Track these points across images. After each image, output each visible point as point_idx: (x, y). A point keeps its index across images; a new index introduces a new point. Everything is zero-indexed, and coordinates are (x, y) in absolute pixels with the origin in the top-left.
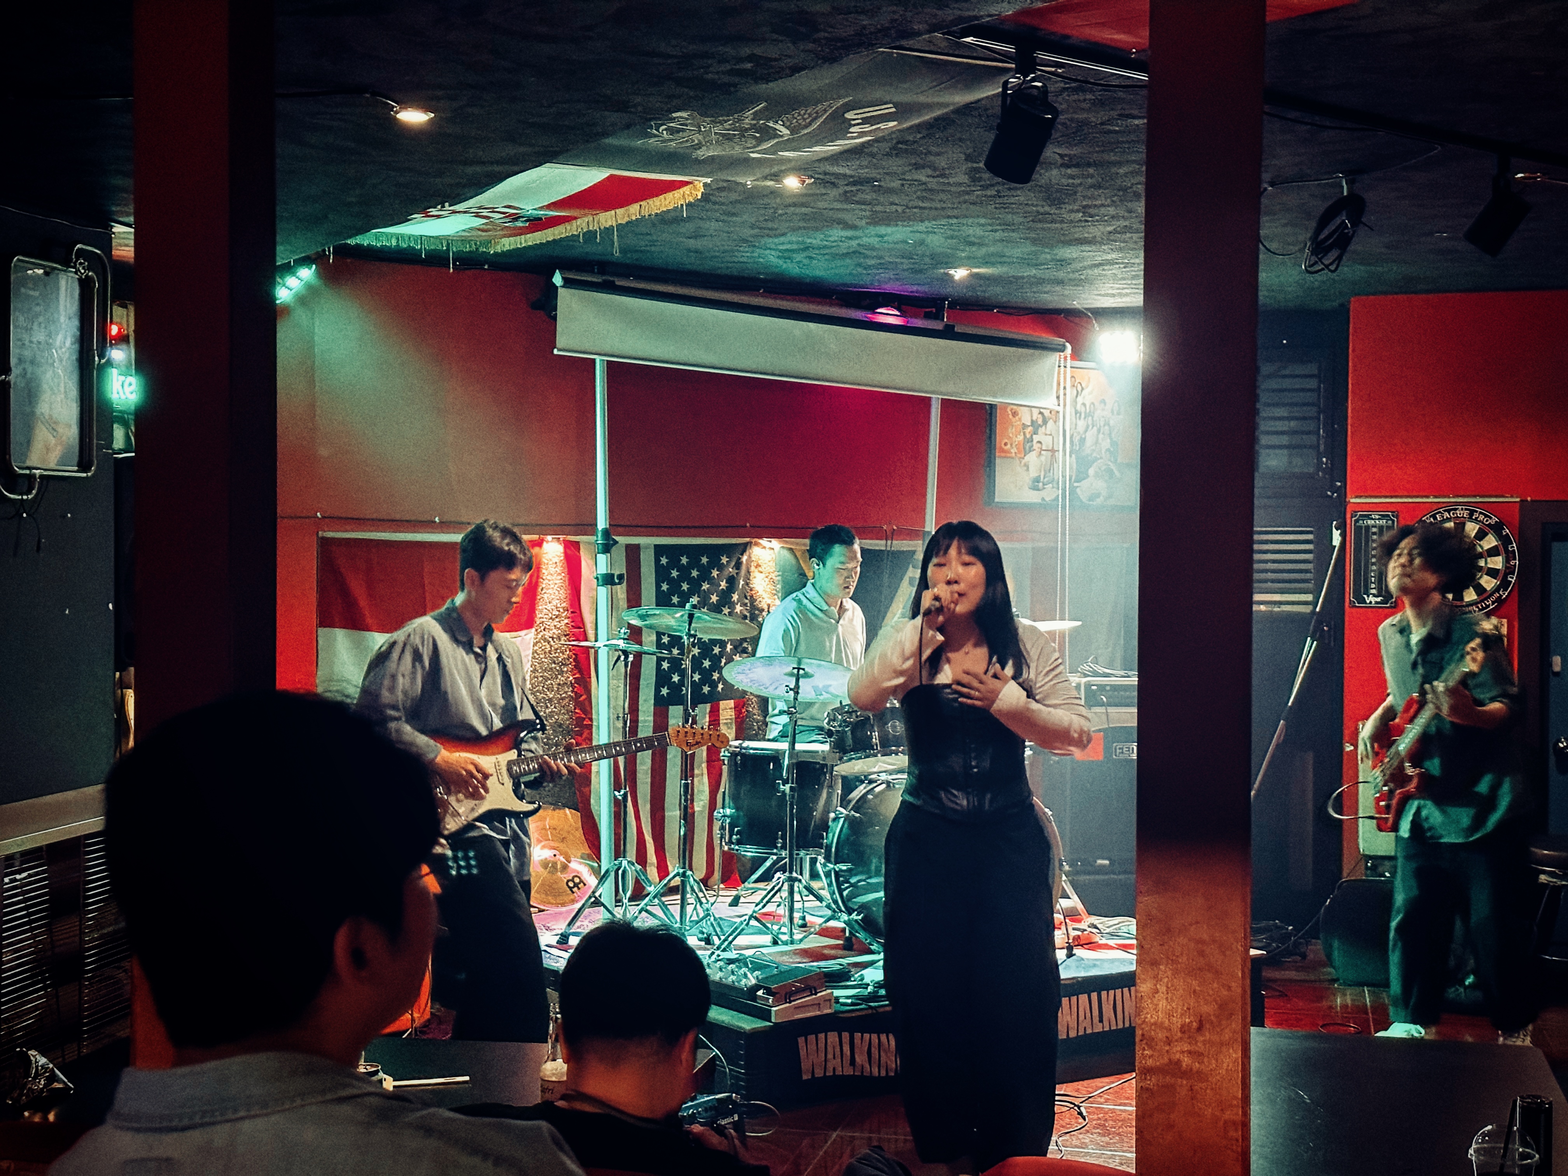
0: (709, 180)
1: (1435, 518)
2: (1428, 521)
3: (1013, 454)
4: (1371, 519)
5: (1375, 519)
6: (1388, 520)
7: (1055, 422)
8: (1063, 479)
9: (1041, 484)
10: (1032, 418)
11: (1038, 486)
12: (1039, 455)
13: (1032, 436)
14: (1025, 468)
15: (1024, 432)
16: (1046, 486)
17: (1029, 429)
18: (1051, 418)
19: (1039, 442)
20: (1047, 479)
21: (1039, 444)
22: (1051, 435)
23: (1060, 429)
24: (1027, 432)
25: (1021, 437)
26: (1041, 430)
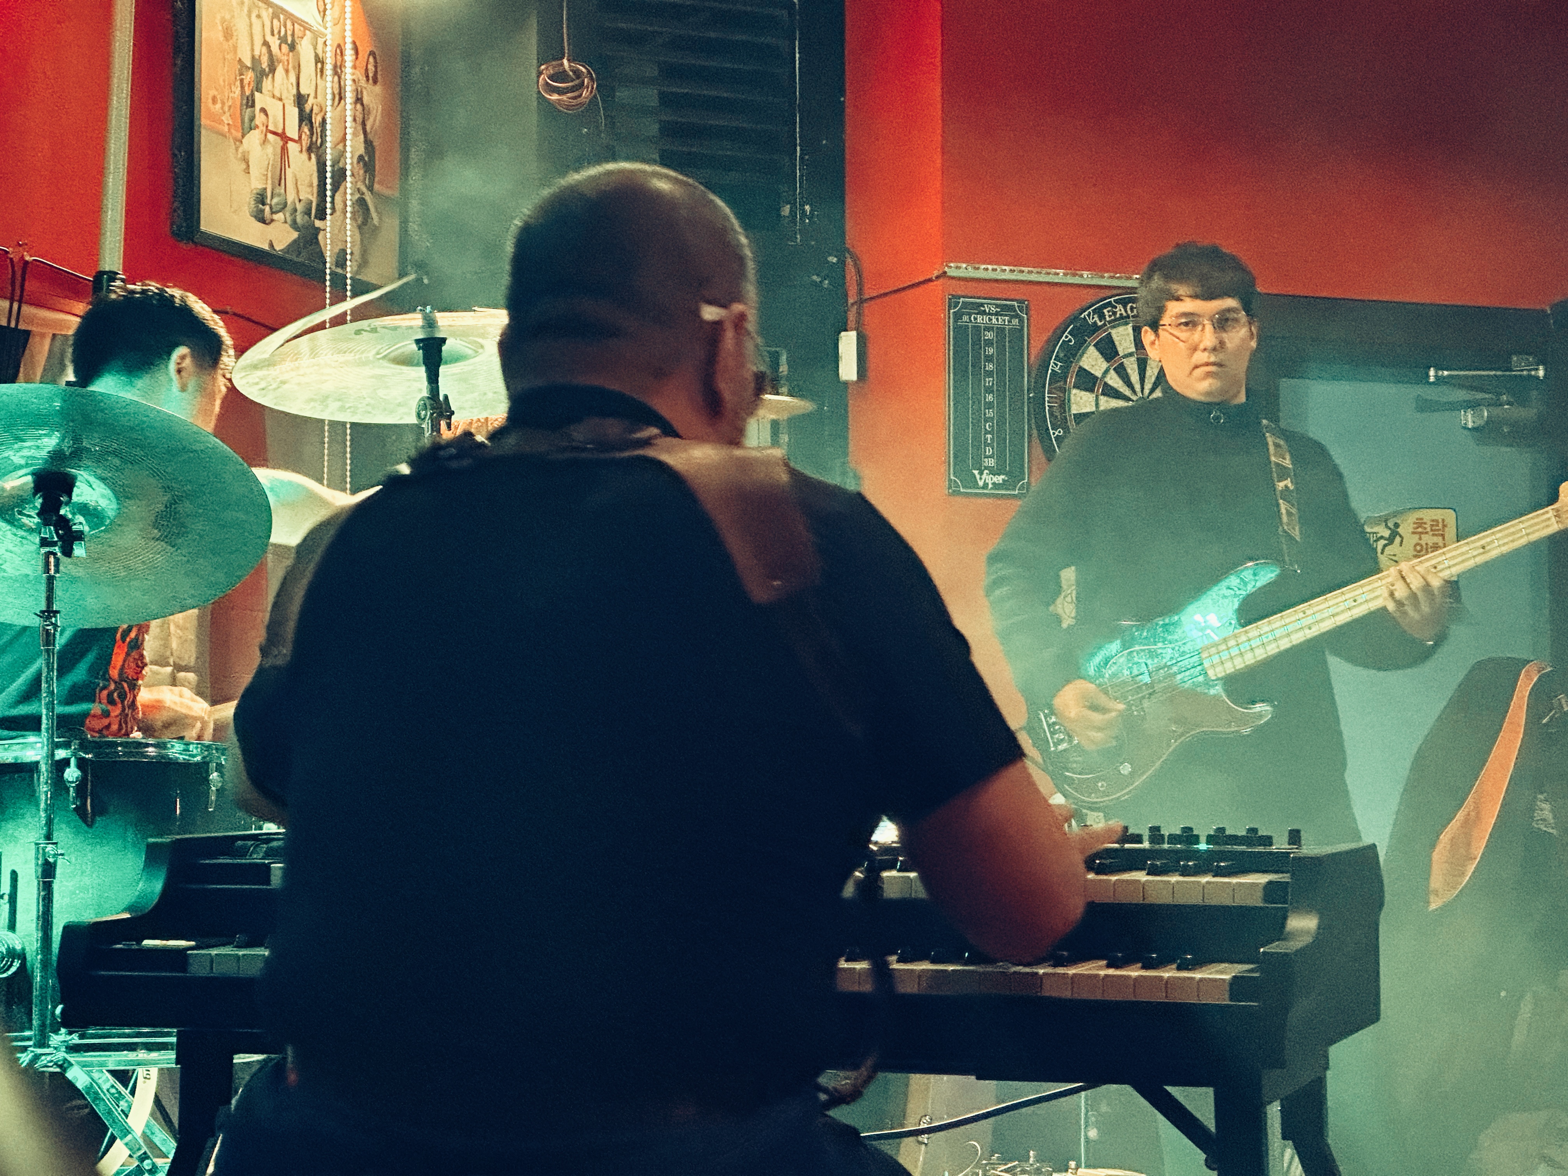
1: (1102, 317)
2: (1090, 321)
3: (226, 129)
4: (984, 313)
5: (989, 314)
6: (1012, 317)
7: (287, 71)
8: (300, 207)
9: (267, 208)
10: (252, 50)
11: (263, 211)
12: (265, 141)
13: (252, 95)
14: (244, 166)
15: (242, 81)
16: (275, 217)
17: (249, 76)
18: (279, 61)
19: (263, 111)
20: (275, 200)
21: (263, 116)
22: (280, 99)
23: (294, 91)
24: (246, 82)
25: (238, 91)
26: (267, 84)
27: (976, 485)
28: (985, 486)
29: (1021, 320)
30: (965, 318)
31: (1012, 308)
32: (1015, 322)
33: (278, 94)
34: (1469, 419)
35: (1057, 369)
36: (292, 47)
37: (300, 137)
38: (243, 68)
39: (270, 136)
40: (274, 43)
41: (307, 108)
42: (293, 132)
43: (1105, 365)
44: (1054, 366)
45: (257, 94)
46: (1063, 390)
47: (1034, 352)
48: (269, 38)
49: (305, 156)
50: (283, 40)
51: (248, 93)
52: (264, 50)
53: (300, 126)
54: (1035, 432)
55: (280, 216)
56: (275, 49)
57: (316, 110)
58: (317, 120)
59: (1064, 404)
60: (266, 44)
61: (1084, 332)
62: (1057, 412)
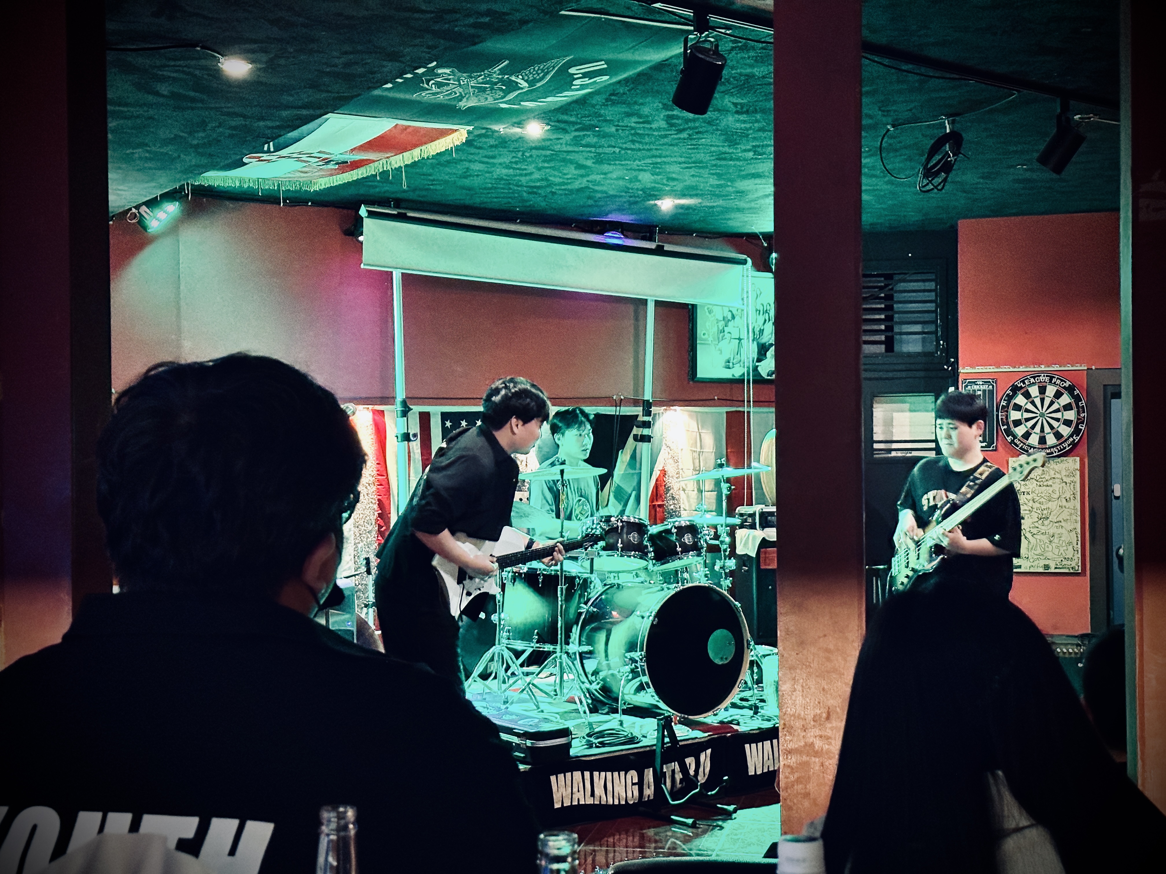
0: (471, 128)
1: (1024, 383)
2: (1019, 385)
4: (977, 385)
5: (980, 385)
7: (741, 317)
9: (731, 364)
10: (724, 314)
11: (729, 365)
12: (730, 342)
13: (723, 328)
14: (719, 352)
15: (718, 325)
16: (735, 365)
17: (722, 323)
18: (738, 315)
19: (729, 332)
20: (735, 360)
21: (729, 334)
22: (738, 327)
23: (745, 323)
24: (720, 325)
25: (716, 329)
26: (731, 324)
29: (993, 386)
30: (969, 387)
31: (989, 382)
32: (991, 387)
35: (1004, 404)
38: (719, 321)
39: (733, 340)
43: (1025, 401)
46: (1007, 411)
47: (998, 398)
51: (721, 328)
52: (729, 313)
53: (748, 334)
54: (998, 427)
56: (735, 312)
59: (1008, 417)
61: (1015, 389)
62: (1005, 420)
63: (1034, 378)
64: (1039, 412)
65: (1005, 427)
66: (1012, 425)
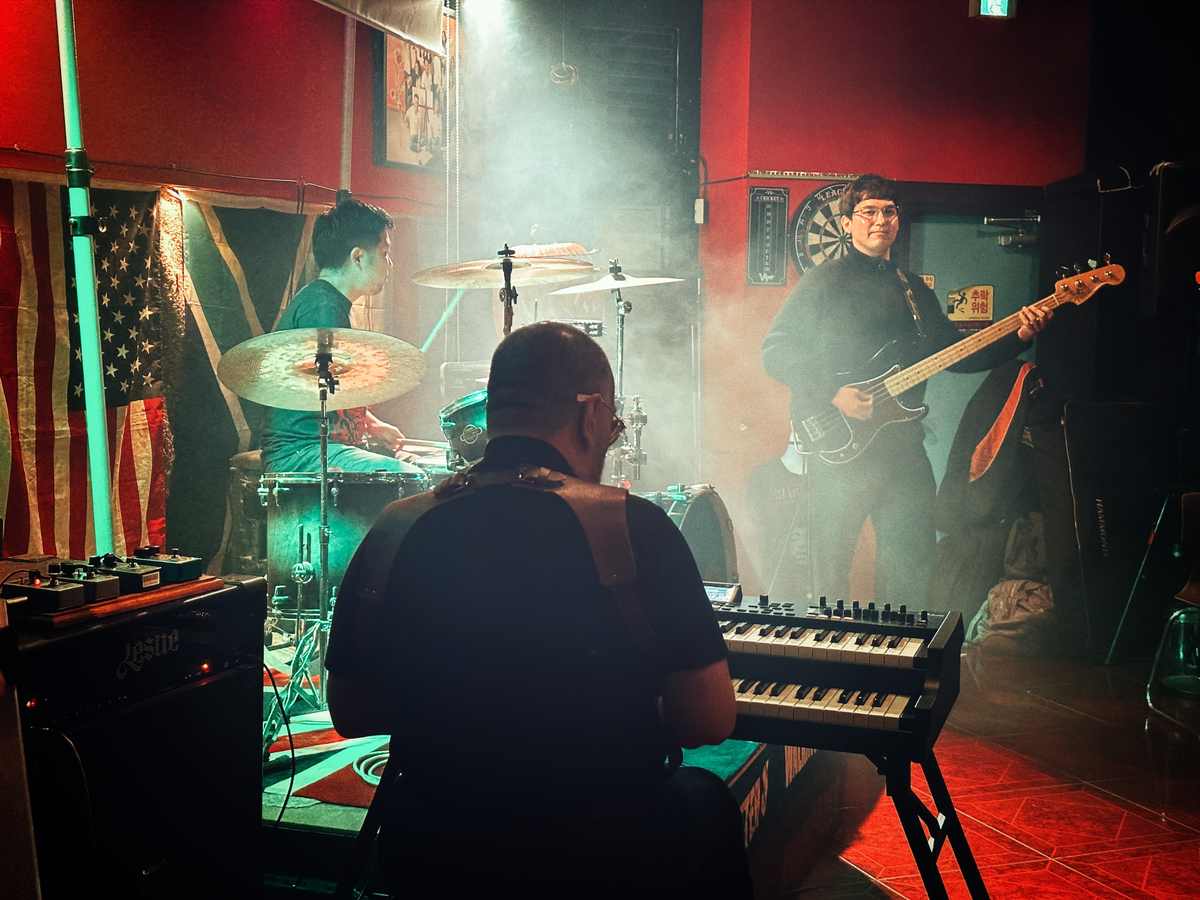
1: (825, 196)
2: (819, 199)
3: (398, 107)
4: (766, 195)
5: (770, 195)
6: (780, 197)
7: (427, 74)
8: (434, 142)
9: (418, 145)
10: (411, 66)
11: (416, 147)
12: (417, 111)
13: (411, 88)
14: (407, 125)
15: (406, 82)
16: (422, 148)
17: (410, 79)
18: (424, 69)
19: (416, 96)
20: (422, 139)
21: (416, 98)
22: (424, 89)
23: (431, 83)
24: (408, 82)
25: (404, 87)
26: (418, 82)
27: (760, 281)
28: (765, 280)
29: (785, 198)
30: (757, 198)
31: (780, 192)
32: (782, 199)
33: (423, 86)
34: (1002, 241)
35: (802, 223)
36: (430, 61)
37: (434, 106)
38: (407, 75)
39: (419, 108)
40: (421, 60)
41: (437, 91)
42: (430, 104)
43: (826, 220)
44: (800, 221)
45: (413, 88)
46: (804, 233)
47: (790, 215)
48: (419, 58)
49: (436, 115)
50: (425, 58)
51: (409, 87)
52: (417, 65)
53: (434, 101)
54: (789, 254)
55: (424, 148)
56: (422, 63)
57: (441, 91)
58: (442, 96)
59: (805, 240)
60: (418, 62)
61: (815, 204)
62: (801, 245)
63: (836, 189)
64: (839, 236)
65: (802, 254)
66: (809, 253)
